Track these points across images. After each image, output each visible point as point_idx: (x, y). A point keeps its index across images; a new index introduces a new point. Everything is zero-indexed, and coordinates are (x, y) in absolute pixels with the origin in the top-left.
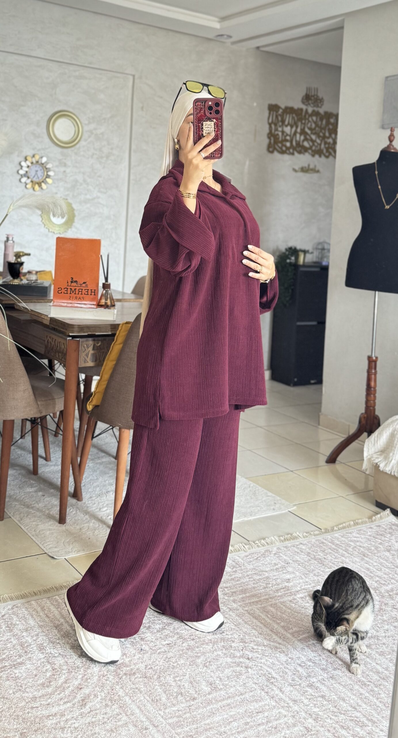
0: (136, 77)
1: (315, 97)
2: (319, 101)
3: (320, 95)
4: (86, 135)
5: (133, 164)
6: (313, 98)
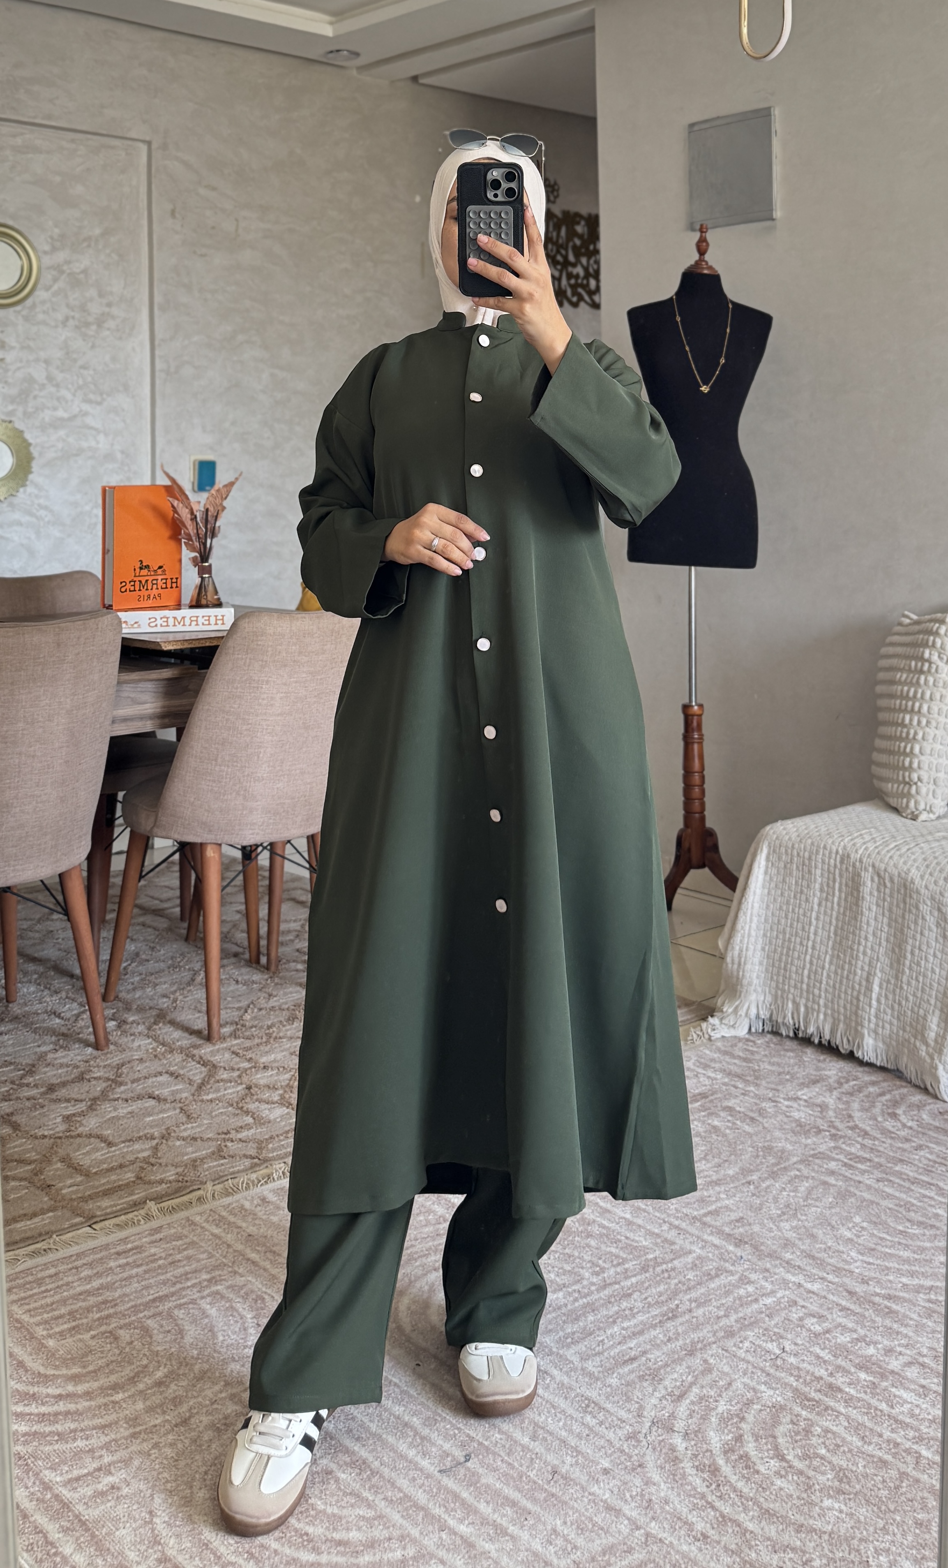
0: (155, 146)
4: (46, 277)
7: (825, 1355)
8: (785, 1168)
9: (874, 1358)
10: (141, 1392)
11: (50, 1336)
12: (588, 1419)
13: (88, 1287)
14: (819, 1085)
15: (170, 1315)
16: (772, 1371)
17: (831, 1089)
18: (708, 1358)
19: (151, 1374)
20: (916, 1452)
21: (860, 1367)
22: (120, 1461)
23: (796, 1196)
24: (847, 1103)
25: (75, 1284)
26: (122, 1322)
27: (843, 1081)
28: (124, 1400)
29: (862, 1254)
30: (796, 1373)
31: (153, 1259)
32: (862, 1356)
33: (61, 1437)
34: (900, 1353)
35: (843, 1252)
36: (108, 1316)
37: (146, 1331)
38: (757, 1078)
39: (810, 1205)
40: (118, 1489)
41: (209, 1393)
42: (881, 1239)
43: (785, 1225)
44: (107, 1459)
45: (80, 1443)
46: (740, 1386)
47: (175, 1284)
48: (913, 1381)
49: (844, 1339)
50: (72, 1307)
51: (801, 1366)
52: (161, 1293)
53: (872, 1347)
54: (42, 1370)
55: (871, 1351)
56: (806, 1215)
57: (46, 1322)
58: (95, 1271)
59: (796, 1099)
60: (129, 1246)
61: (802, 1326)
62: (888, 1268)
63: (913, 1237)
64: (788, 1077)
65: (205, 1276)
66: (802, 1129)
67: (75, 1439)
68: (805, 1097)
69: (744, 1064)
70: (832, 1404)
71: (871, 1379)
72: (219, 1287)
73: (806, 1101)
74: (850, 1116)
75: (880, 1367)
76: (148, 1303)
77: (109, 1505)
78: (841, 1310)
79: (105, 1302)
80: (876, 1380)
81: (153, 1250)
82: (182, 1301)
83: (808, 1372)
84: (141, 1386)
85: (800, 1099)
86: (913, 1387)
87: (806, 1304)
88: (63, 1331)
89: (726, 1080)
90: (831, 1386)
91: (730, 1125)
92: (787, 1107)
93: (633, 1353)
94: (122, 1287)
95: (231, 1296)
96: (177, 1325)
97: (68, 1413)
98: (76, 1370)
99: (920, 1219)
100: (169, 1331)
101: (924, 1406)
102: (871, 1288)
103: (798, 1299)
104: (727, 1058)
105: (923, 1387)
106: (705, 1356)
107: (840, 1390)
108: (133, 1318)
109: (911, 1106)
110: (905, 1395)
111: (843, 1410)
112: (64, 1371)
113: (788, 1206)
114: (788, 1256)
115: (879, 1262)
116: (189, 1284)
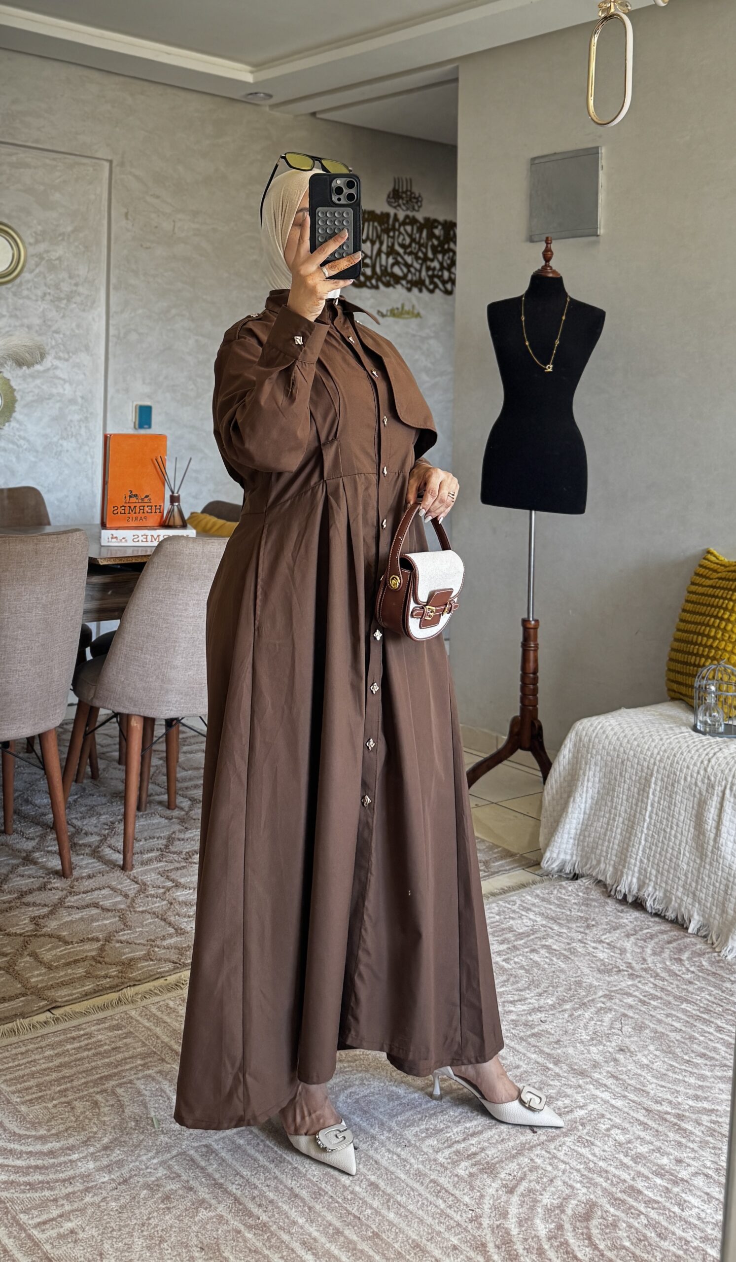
0: (114, 164)
1: (409, 193)
2: (414, 200)
3: (416, 190)
4: (32, 262)
5: (113, 309)
6: (404, 196)
7: (627, 1161)
8: (593, 1000)
9: (667, 1167)
10: (92, 1154)
11: (23, 1103)
12: (440, 1202)
13: (51, 1064)
14: (618, 931)
15: (114, 1093)
16: (586, 1173)
17: (628, 936)
18: (534, 1158)
19: (100, 1140)
20: (703, 1250)
21: (657, 1174)
22: (77, 1210)
23: (601, 1025)
24: (643, 948)
25: (41, 1061)
26: (77, 1095)
27: (637, 928)
28: (79, 1160)
29: (657, 1078)
30: (604, 1175)
31: (99, 1045)
32: (658, 1165)
33: (32, 1186)
34: (689, 1165)
35: (641, 1076)
36: (66, 1090)
37: (96, 1104)
38: (568, 921)
39: (614, 1034)
40: (76, 1233)
41: (144, 1158)
42: (671, 1066)
43: (593, 1049)
44: (68, 1208)
45: (47, 1193)
46: (560, 1183)
47: (116, 1067)
48: (699, 1189)
49: (643, 1149)
50: (39, 1080)
51: (609, 1168)
52: (106, 1073)
53: (665, 1157)
54: (17, 1131)
55: (665, 1161)
56: (610, 1041)
57: (19, 1092)
58: (56, 1052)
59: (601, 942)
60: (82, 1032)
61: (609, 1136)
62: (678, 1092)
63: (696, 1065)
64: (593, 923)
65: (139, 1062)
66: (605, 970)
67: (42, 1189)
68: (607, 941)
69: (558, 910)
70: (635, 1204)
71: (666, 1184)
72: (150, 1071)
73: (608, 944)
74: (644, 960)
75: (672, 1174)
76: (96, 1080)
77: (69, 1246)
78: (640, 1125)
79: (64, 1077)
80: (669, 1186)
81: (100, 1037)
82: (122, 1080)
83: (614, 1176)
84: (92, 1150)
85: (604, 942)
86: (699, 1193)
87: (612, 1117)
88: (31, 1100)
89: (544, 922)
90: (632, 1188)
91: (547, 960)
92: (594, 948)
93: (474, 1149)
94: (76, 1066)
95: (160, 1079)
96: (119, 1101)
97: (37, 1167)
98: (42, 1132)
99: (703, 1051)
100: (113, 1105)
101: (709, 1211)
102: (664, 1107)
103: (604, 1113)
104: (545, 904)
105: (707, 1194)
106: (532, 1155)
107: (640, 1192)
108: (86, 1093)
109: (695, 954)
110: (694, 1201)
111: (644, 1211)
112: (34, 1133)
113: (594, 1033)
114: (596, 1076)
115: (669, 1085)
116: (128, 1067)
